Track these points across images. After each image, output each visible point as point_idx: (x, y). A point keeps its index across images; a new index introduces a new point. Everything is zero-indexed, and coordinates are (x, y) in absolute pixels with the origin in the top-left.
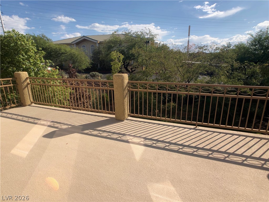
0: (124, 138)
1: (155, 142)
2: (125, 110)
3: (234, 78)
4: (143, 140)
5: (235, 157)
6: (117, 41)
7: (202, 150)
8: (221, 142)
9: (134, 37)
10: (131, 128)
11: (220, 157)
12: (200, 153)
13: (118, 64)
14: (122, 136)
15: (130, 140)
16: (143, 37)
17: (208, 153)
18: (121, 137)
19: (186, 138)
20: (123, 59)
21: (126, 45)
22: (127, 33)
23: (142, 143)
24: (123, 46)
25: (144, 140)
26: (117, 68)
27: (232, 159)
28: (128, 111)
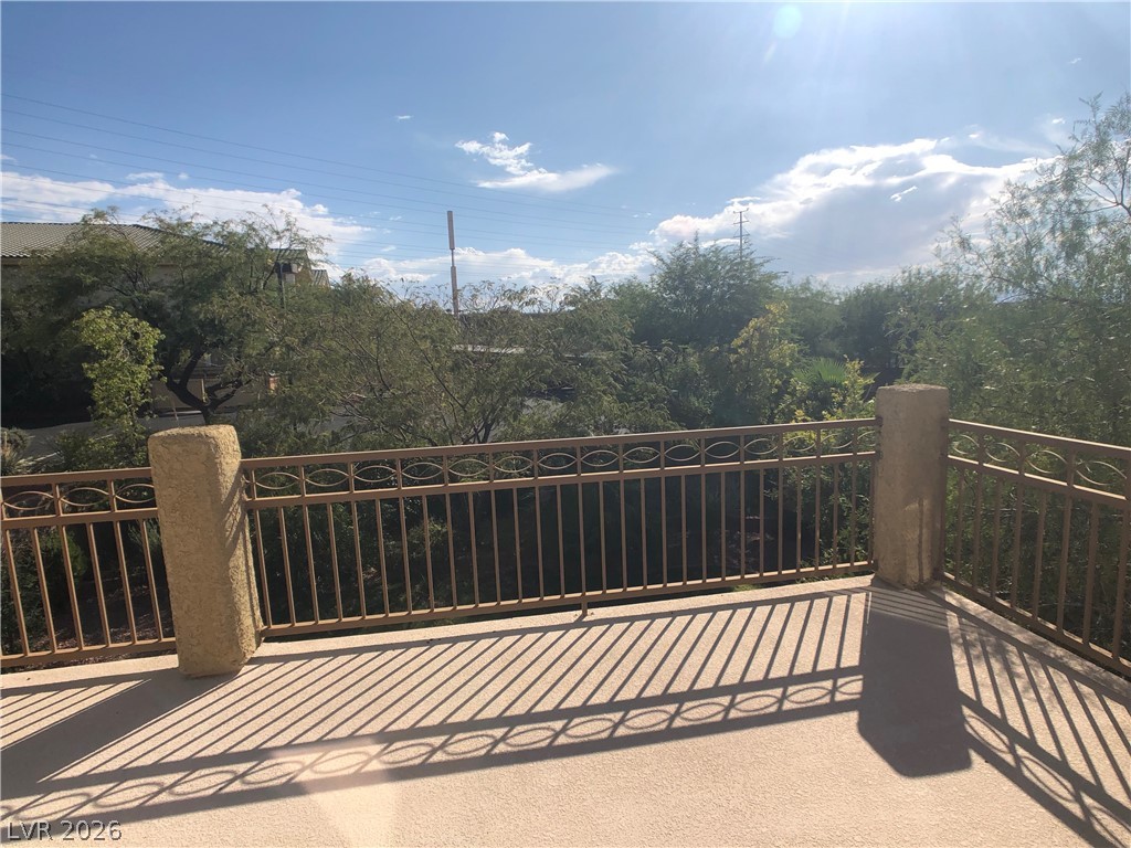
0: (264, 775)
1: (437, 741)
2: (239, 613)
3: (638, 400)
4: (375, 749)
5: (754, 697)
6: (112, 261)
7: (640, 708)
8: (687, 651)
9: (208, 242)
10: (291, 703)
11: (709, 717)
12: (637, 722)
13: (133, 373)
14: (249, 765)
15: (304, 777)
16: (257, 246)
17: (665, 712)
18: (245, 774)
19: (565, 674)
20: (161, 346)
21: (168, 281)
22: (169, 226)
23: (375, 766)
24: (154, 286)
25: (383, 746)
26: (128, 394)
27: (747, 708)
28: (253, 615)
